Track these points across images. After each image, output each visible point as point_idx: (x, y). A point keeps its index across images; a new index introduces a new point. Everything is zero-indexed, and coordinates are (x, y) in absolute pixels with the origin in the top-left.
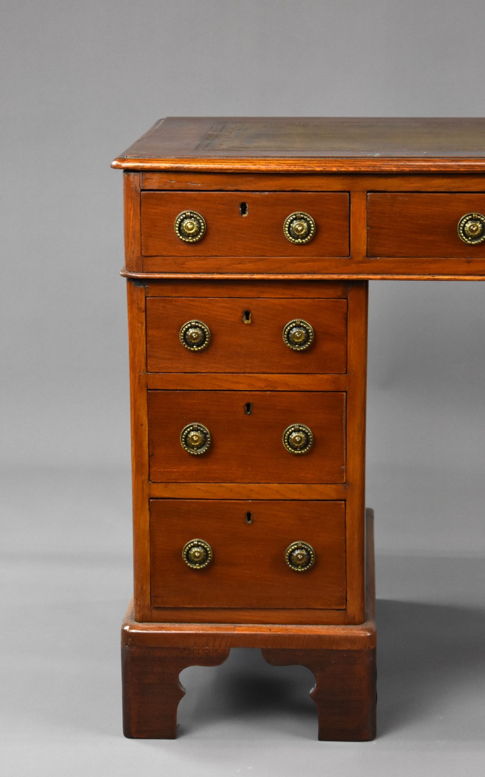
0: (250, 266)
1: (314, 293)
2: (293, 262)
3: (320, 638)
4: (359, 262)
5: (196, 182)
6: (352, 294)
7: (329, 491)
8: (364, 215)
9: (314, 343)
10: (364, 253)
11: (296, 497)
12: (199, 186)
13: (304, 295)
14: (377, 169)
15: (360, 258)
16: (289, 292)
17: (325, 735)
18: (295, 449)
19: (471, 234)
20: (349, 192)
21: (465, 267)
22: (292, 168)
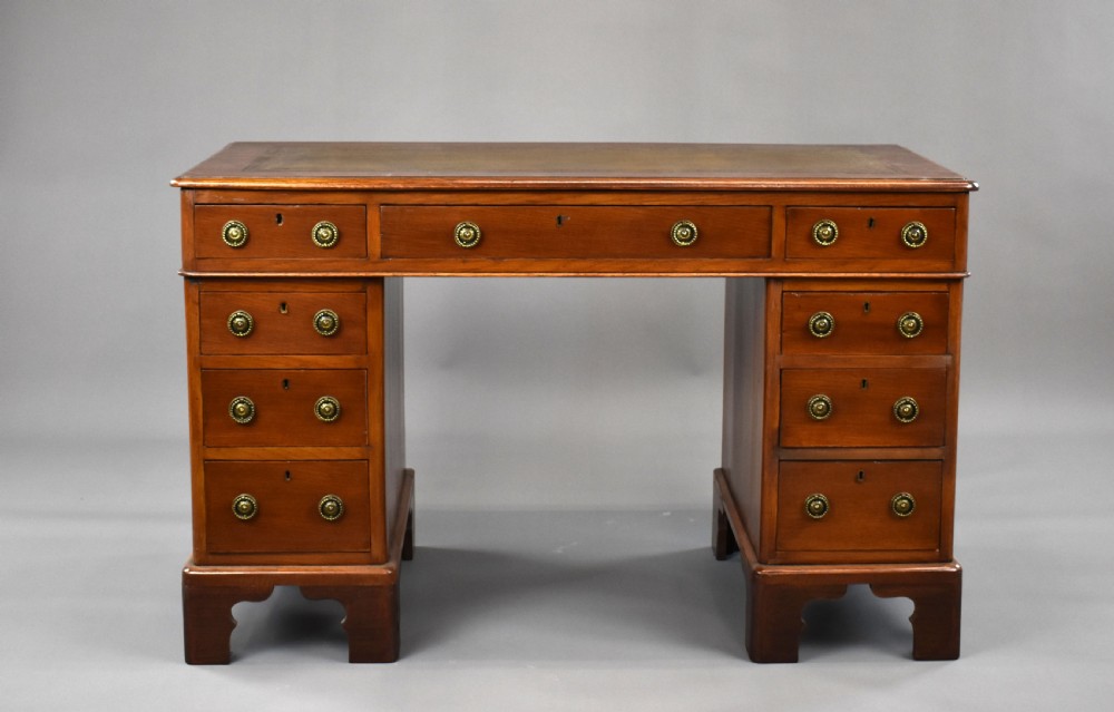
0: (287, 266)
1: (340, 288)
2: (321, 262)
3: (348, 577)
4: (374, 262)
5: (239, 198)
6: (371, 289)
7: (354, 452)
8: (378, 224)
9: (339, 329)
10: (379, 255)
11: (327, 458)
12: (242, 200)
13: (330, 289)
14: (387, 186)
15: (376, 259)
16: (318, 288)
17: (354, 659)
18: (325, 417)
19: (465, 239)
20: (365, 205)
21: (462, 266)
22: (319, 186)
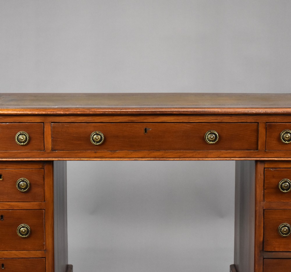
0: (2, 155)
1: (30, 166)
2: (20, 153)
4: (48, 153)
6: (46, 167)
7: (38, 254)
8: (50, 133)
9: (29, 189)
10: (51, 149)
11: (24, 257)
13: (26, 167)
14: (55, 113)
15: (49, 151)
16: (19, 166)
18: (23, 235)
19: (96, 140)
20: (43, 123)
21: (94, 155)
22: (19, 112)
